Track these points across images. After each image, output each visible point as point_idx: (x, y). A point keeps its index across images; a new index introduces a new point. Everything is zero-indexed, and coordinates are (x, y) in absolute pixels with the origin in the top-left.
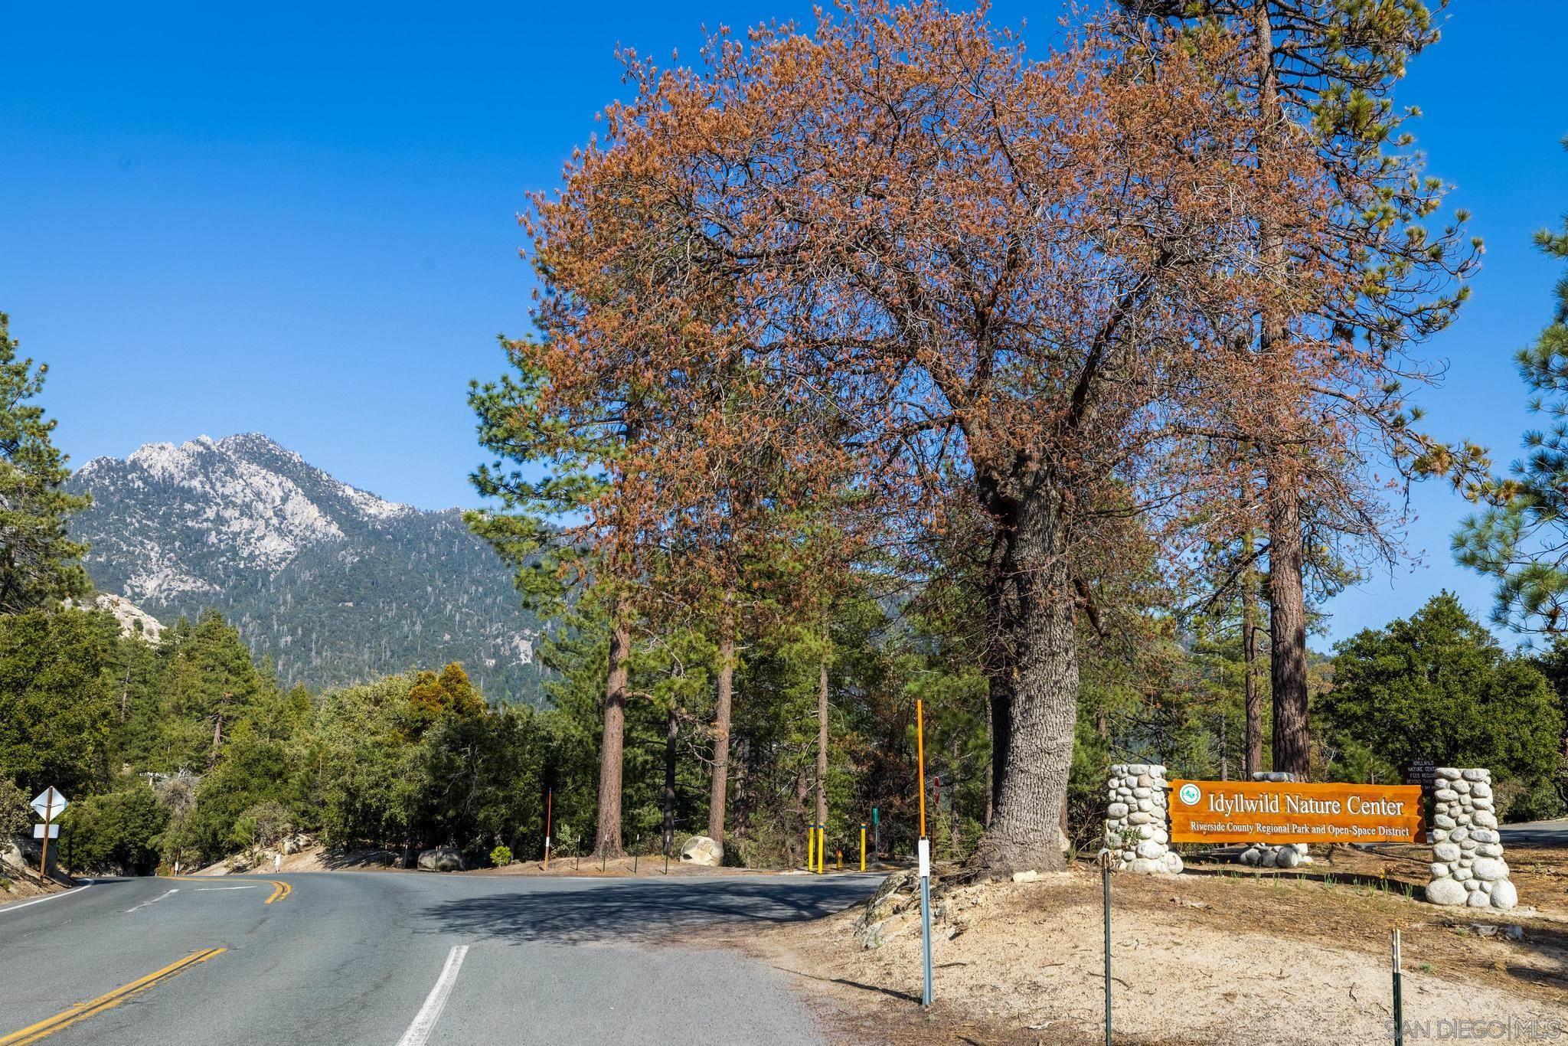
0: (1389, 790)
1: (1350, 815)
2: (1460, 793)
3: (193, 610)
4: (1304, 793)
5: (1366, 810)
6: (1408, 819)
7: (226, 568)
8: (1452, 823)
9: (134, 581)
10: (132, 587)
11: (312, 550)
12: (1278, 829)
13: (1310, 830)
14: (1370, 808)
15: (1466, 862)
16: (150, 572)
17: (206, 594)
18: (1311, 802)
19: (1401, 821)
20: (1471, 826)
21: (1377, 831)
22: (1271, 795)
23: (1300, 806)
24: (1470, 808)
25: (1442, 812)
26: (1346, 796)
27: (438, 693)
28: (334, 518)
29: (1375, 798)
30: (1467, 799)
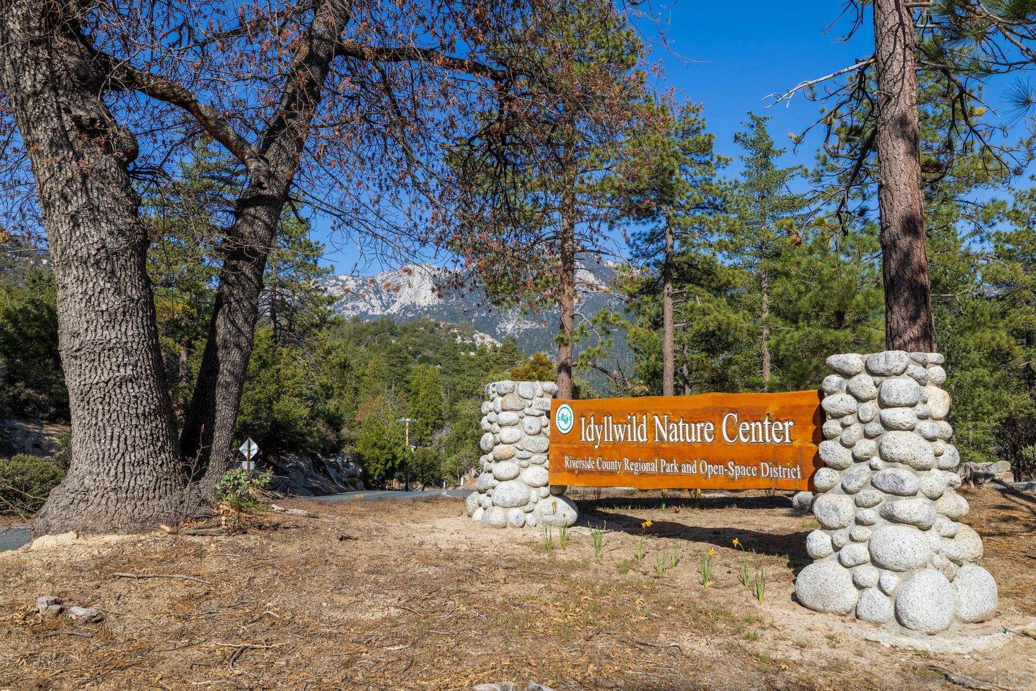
0: (775, 401)
1: (725, 444)
2: (859, 400)
3: (531, 339)
4: (674, 411)
5: (745, 435)
6: (800, 449)
7: (547, 314)
8: (845, 456)
9: (501, 325)
10: (500, 329)
11: (592, 300)
12: (646, 467)
13: (680, 468)
14: (750, 432)
15: (860, 532)
16: (508, 320)
17: (538, 330)
18: (681, 424)
19: (789, 453)
20: (876, 460)
21: (759, 470)
22: (639, 416)
23: (669, 432)
24: (875, 427)
25: (832, 437)
26: (721, 413)
27: (529, 371)
28: (603, 280)
29: (756, 417)
30: (871, 408)
